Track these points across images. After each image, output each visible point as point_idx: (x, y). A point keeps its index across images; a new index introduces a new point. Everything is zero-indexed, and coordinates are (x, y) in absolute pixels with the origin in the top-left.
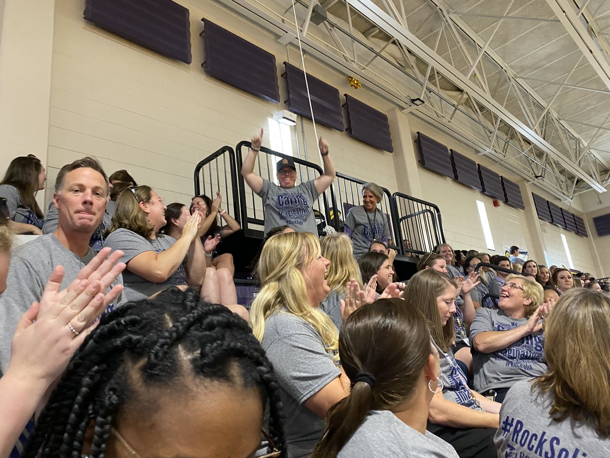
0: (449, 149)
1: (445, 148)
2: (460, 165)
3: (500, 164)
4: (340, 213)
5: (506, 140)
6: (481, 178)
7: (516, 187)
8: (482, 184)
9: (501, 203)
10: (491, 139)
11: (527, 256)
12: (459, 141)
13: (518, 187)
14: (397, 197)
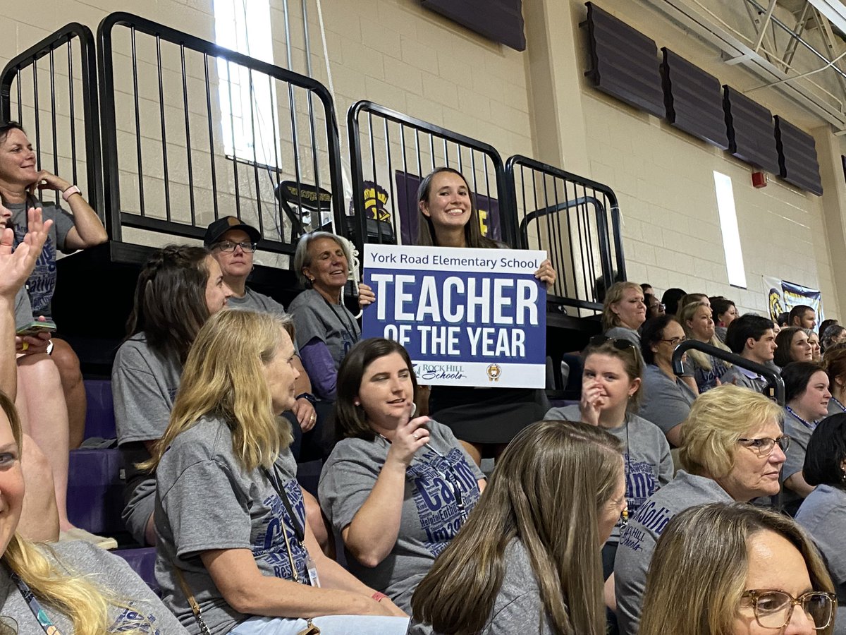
0: (659, 47)
1: (649, 45)
2: (681, 87)
3: (775, 87)
4: (387, 196)
5: (795, 32)
6: (729, 120)
7: (807, 142)
8: (731, 134)
9: (769, 179)
10: (759, 26)
11: (817, 301)
12: (685, 28)
13: (812, 142)
14: (517, 167)
